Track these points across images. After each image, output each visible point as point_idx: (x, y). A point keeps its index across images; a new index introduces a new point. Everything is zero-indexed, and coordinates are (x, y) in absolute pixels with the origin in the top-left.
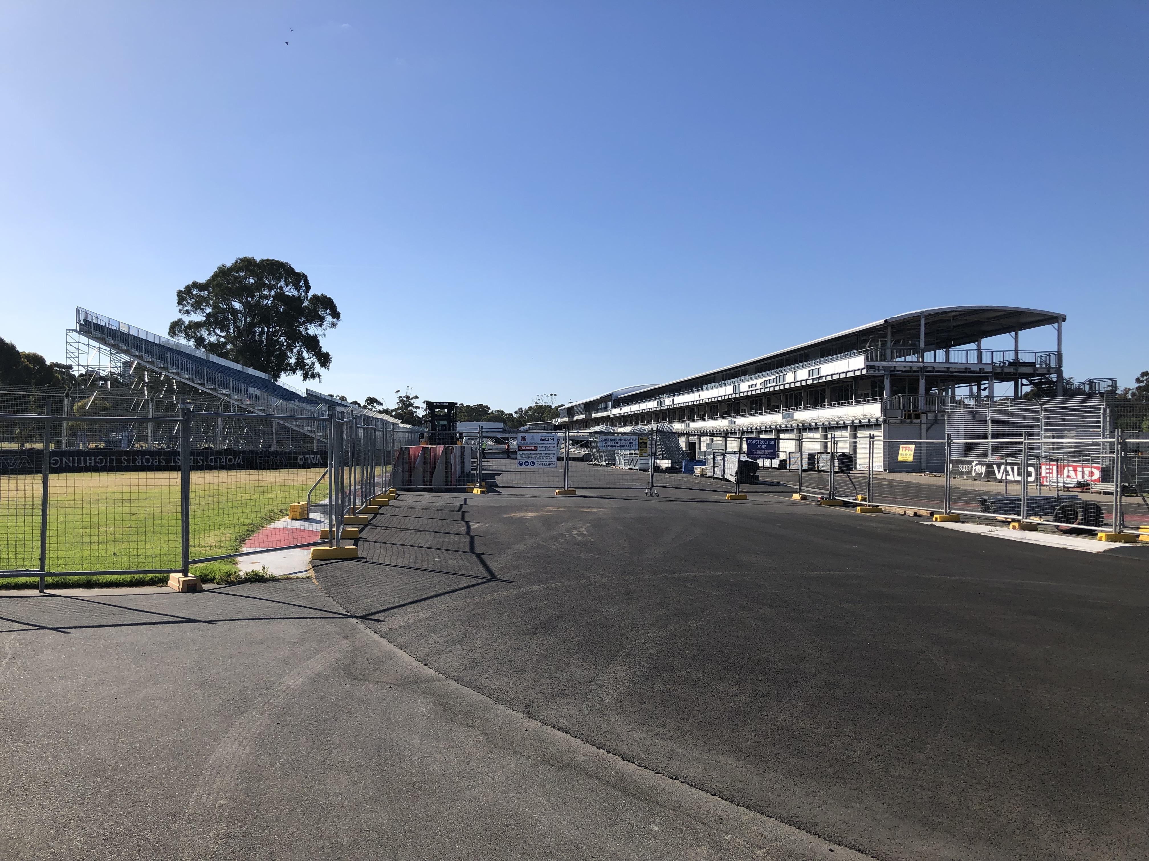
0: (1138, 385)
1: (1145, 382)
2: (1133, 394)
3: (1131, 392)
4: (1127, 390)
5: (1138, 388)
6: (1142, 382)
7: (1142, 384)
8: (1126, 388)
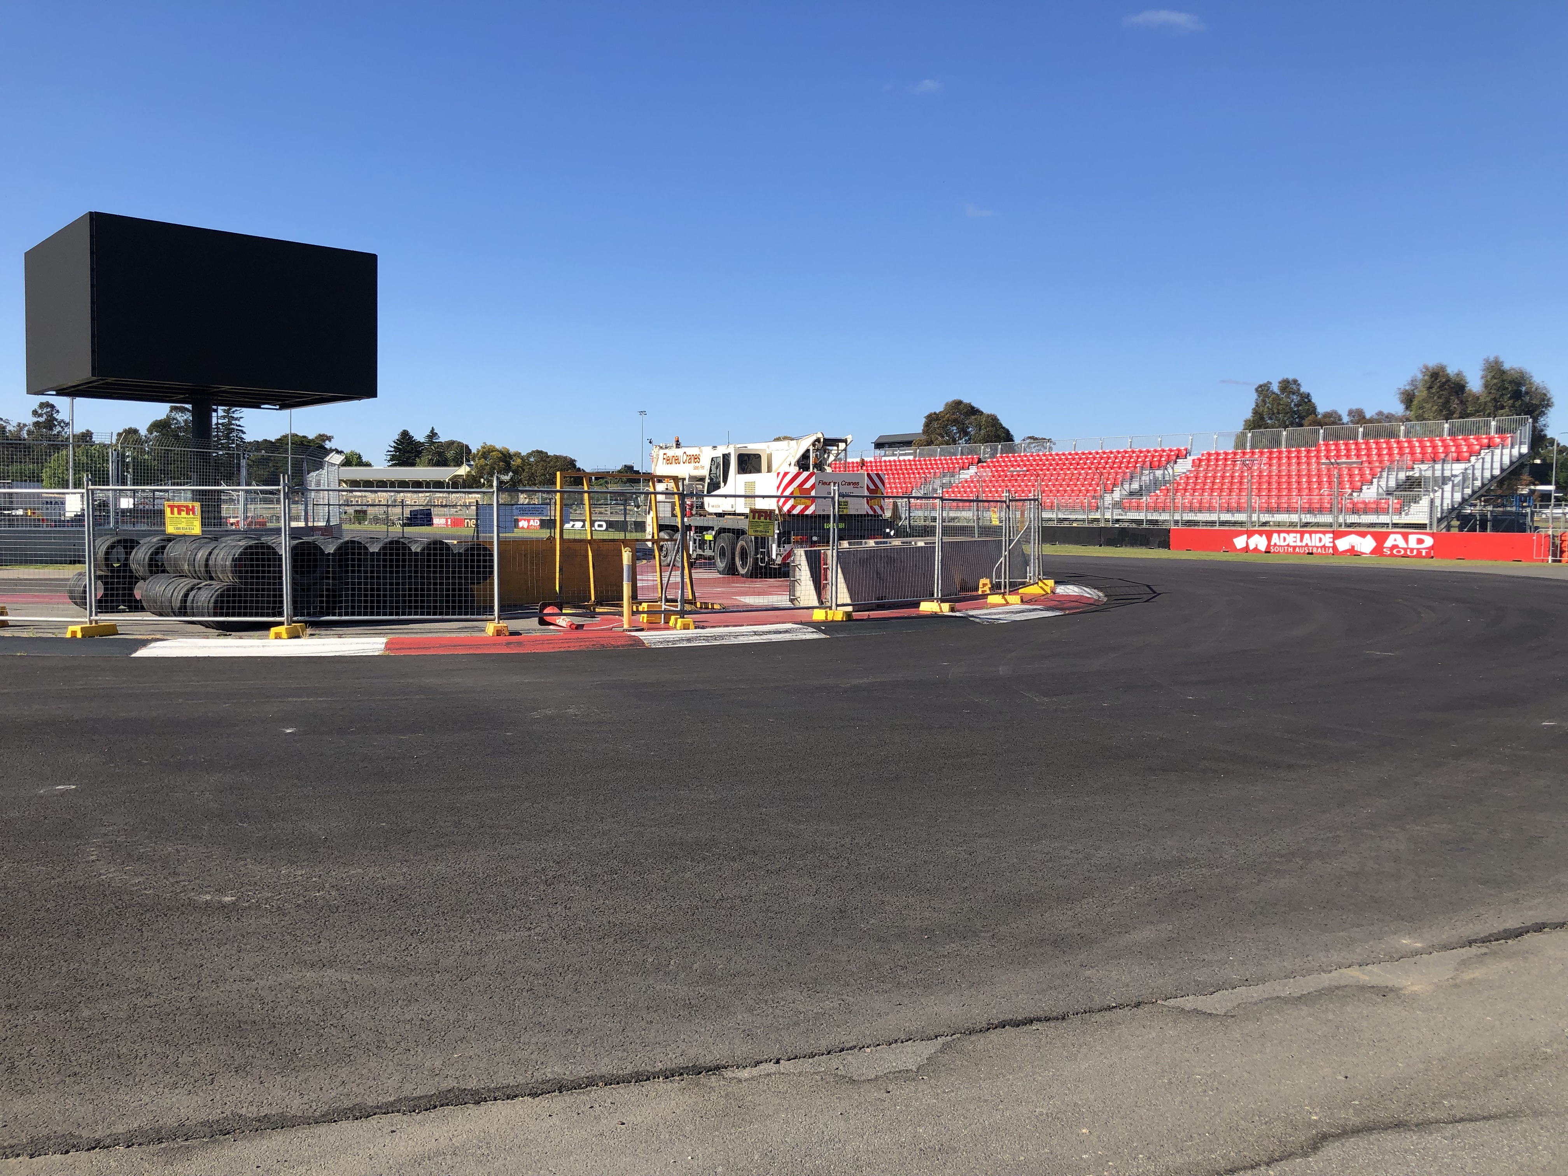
0: (35, 419)
1: (45, 416)
2: (29, 433)
3: (26, 428)
4: (21, 427)
5: (36, 424)
6: (41, 415)
7: (41, 419)
8: (20, 424)
